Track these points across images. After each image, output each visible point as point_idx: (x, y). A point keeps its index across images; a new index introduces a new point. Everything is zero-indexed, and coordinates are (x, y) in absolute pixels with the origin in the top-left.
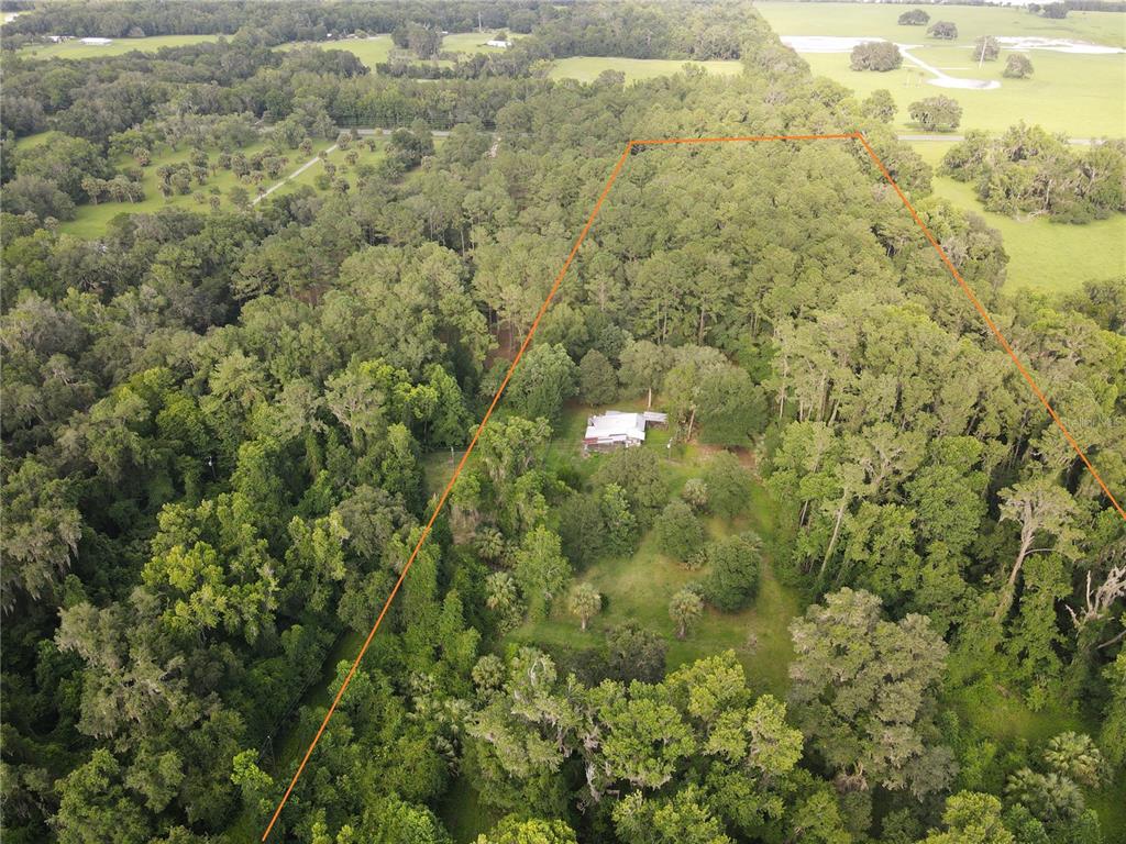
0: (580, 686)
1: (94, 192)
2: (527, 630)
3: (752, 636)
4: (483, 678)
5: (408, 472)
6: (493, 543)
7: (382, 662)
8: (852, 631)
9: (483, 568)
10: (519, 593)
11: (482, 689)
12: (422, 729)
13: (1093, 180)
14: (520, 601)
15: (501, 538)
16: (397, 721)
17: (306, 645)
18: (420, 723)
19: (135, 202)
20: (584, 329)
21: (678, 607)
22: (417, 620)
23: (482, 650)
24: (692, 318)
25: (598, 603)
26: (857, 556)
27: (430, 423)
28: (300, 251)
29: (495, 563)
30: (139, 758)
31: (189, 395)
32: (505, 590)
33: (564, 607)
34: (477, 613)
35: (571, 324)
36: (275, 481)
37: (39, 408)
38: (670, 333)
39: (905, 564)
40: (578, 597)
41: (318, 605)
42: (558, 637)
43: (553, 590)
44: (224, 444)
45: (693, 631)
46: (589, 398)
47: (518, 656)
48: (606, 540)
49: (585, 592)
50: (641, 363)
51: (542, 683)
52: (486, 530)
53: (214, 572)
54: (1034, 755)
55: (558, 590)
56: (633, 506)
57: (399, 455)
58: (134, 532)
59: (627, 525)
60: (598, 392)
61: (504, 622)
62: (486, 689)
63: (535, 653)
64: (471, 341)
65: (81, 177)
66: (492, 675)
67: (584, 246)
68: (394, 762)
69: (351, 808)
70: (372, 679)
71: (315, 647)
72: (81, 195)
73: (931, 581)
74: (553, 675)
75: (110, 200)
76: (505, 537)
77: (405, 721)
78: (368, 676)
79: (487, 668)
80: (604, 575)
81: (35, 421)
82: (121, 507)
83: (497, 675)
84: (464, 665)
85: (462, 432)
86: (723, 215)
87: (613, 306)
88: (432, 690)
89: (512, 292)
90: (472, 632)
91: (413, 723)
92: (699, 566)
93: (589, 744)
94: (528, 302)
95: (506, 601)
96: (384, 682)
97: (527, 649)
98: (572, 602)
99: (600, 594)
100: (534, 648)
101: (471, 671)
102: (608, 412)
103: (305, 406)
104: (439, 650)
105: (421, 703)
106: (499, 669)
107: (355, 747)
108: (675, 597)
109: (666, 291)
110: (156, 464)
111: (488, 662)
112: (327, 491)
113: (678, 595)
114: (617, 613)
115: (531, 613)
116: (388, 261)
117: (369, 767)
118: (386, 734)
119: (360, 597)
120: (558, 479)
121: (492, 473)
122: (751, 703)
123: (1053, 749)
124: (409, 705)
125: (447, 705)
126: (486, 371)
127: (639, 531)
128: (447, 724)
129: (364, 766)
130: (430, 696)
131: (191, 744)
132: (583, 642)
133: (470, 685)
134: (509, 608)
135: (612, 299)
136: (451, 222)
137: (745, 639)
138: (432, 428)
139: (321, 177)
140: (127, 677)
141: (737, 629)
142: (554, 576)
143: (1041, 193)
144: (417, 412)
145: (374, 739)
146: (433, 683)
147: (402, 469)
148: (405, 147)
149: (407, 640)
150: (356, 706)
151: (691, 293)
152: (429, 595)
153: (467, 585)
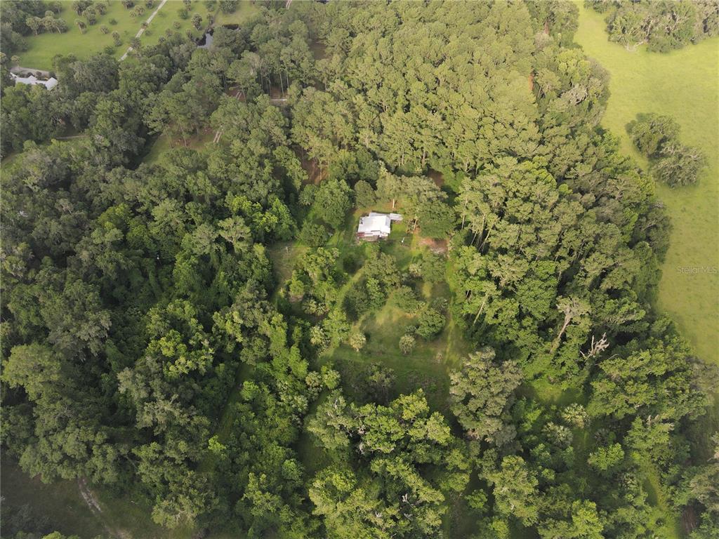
1: (35, 27)
3: (439, 353)
4: (311, 383)
5: (266, 270)
6: (312, 307)
9: (308, 323)
11: (311, 388)
13: (677, 22)
14: (327, 338)
15: (316, 304)
17: (226, 371)
18: (284, 407)
19: (62, 32)
20: (356, 166)
21: (403, 343)
22: (278, 355)
24: (419, 154)
26: (490, 322)
30: (168, 443)
31: (141, 221)
32: (319, 335)
35: (349, 162)
36: (198, 277)
37: (62, 233)
38: (405, 163)
39: (511, 327)
43: (342, 337)
44: (164, 247)
48: (368, 306)
49: (358, 338)
51: (340, 409)
52: (308, 300)
53: (182, 347)
54: (558, 413)
57: (260, 260)
58: (128, 303)
62: (313, 388)
64: (293, 174)
65: (24, 17)
66: (315, 382)
67: (356, 99)
68: (274, 426)
69: (257, 448)
70: (260, 388)
72: (27, 29)
75: (45, 31)
77: (277, 406)
78: (258, 387)
79: (313, 378)
81: (61, 240)
82: (119, 291)
83: (317, 381)
84: (301, 376)
88: (288, 389)
90: (305, 361)
91: (280, 407)
92: (415, 314)
95: (319, 340)
96: (265, 388)
98: (352, 342)
99: (365, 336)
101: (305, 380)
102: (370, 214)
103: (210, 238)
104: (289, 369)
105: (283, 397)
106: (318, 378)
107: (256, 421)
110: (133, 268)
111: (313, 375)
112: (226, 283)
113: (404, 337)
114: (374, 341)
115: (332, 344)
116: (240, 117)
117: (263, 429)
118: (269, 412)
122: (428, 417)
123: (566, 413)
124: (278, 398)
125: (295, 398)
128: (296, 408)
129: (261, 429)
130: (287, 393)
131: (187, 431)
132: (357, 359)
133: (305, 386)
134: (321, 343)
135: (373, 142)
136: (273, 69)
137: (435, 355)
139: (182, 10)
140: (156, 407)
141: (432, 349)
143: (645, 29)
144: (267, 228)
145: (264, 416)
146: (288, 386)
147: (262, 267)
149: (274, 365)
150: (254, 400)
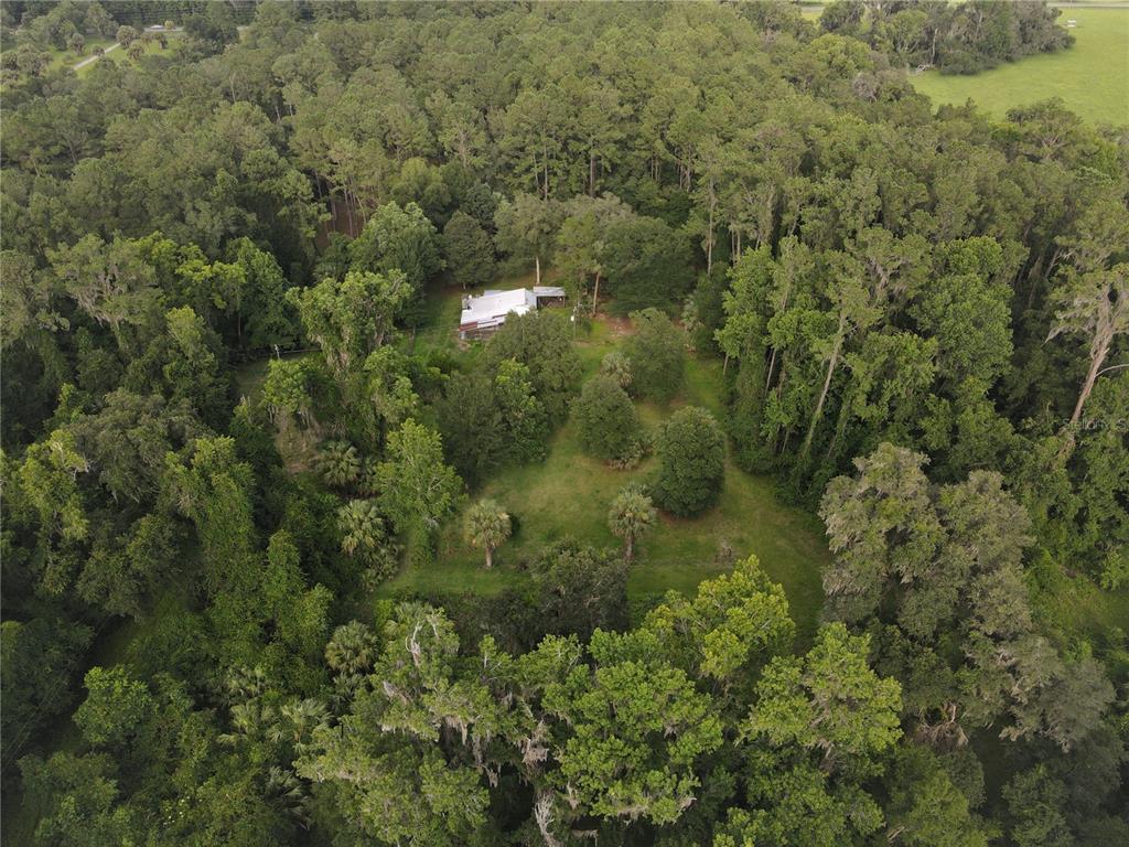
0: (505, 657)
2: (408, 579)
3: (724, 545)
4: (343, 660)
5: (205, 378)
6: (345, 462)
7: (173, 659)
8: (909, 505)
9: (331, 498)
10: (389, 527)
11: (343, 677)
12: (245, 759)
14: (391, 539)
15: (355, 456)
16: (201, 752)
18: (242, 749)
20: (443, 188)
21: (622, 516)
22: (229, 585)
23: (337, 617)
24: (578, 169)
25: (507, 526)
27: (244, 321)
28: (47, 126)
29: (348, 491)
32: (367, 525)
33: (456, 539)
34: (327, 564)
35: (426, 184)
38: (554, 190)
40: (477, 520)
41: (55, 585)
42: (454, 582)
43: (438, 514)
45: (644, 550)
46: (461, 275)
47: (395, 617)
48: (508, 440)
49: (486, 513)
50: (523, 223)
51: (436, 662)
52: (331, 445)
55: (444, 512)
56: (538, 391)
57: (189, 354)
59: (533, 416)
60: (470, 266)
61: (371, 572)
62: (350, 676)
63: (420, 609)
64: (294, 215)
66: (356, 652)
68: (198, 824)
70: (154, 690)
71: (55, 653)
73: (973, 429)
74: (453, 643)
76: (361, 452)
77: (217, 749)
78: (143, 687)
79: (348, 643)
80: (508, 490)
83: (365, 652)
84: (310, 645)
85: (290, 328)
86: (599, 58)
87: (479, 161)
88: (262, 689)
89: (342, 149)
90: (319, 591)
91: (230, 749)
92: (635, 462)
93: (532, 755)
94: (367, 160)
95: (370, 541)
96: (174, 691)
97: (407, 605)
98: (468, 527)
99: (508, 514)
100: (418, 603)
101: (323, 651)
102: (486, 292)
103: (27, 293)
104: (269, 627)
105: (241, 715)
106: (367, 642)
107: (120, 813)
108: (615, 503)
109: (543, 134)
111: (350, 633)
113: (621, 497)
115: (410, 555)
118: (182, 776)
119: (116, 560)
120: (429, 365)
121: (330, 360)
124: (224, 721)
125: (285, 712)
126: (318, 253)
127: (551, 422)
130: (259, 702)
132: (491, 586)
133: (323, 673)
134: (376, 550)
135: (475, 153)
137: (715, 550)
138: (247, 327)
141: (701, 538)
142: (438, 496)
143: (927, 47)
144: (217, 300)
145: (163, 789)
146: (262, 680)
147: (195, 374)
148: (202, 35)
149: (216, 620)
150: (129, 738)
151: (575, 138)
152: (244, 544)
153: (307, 523)
